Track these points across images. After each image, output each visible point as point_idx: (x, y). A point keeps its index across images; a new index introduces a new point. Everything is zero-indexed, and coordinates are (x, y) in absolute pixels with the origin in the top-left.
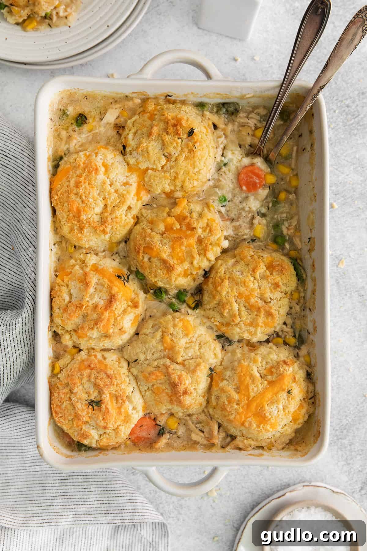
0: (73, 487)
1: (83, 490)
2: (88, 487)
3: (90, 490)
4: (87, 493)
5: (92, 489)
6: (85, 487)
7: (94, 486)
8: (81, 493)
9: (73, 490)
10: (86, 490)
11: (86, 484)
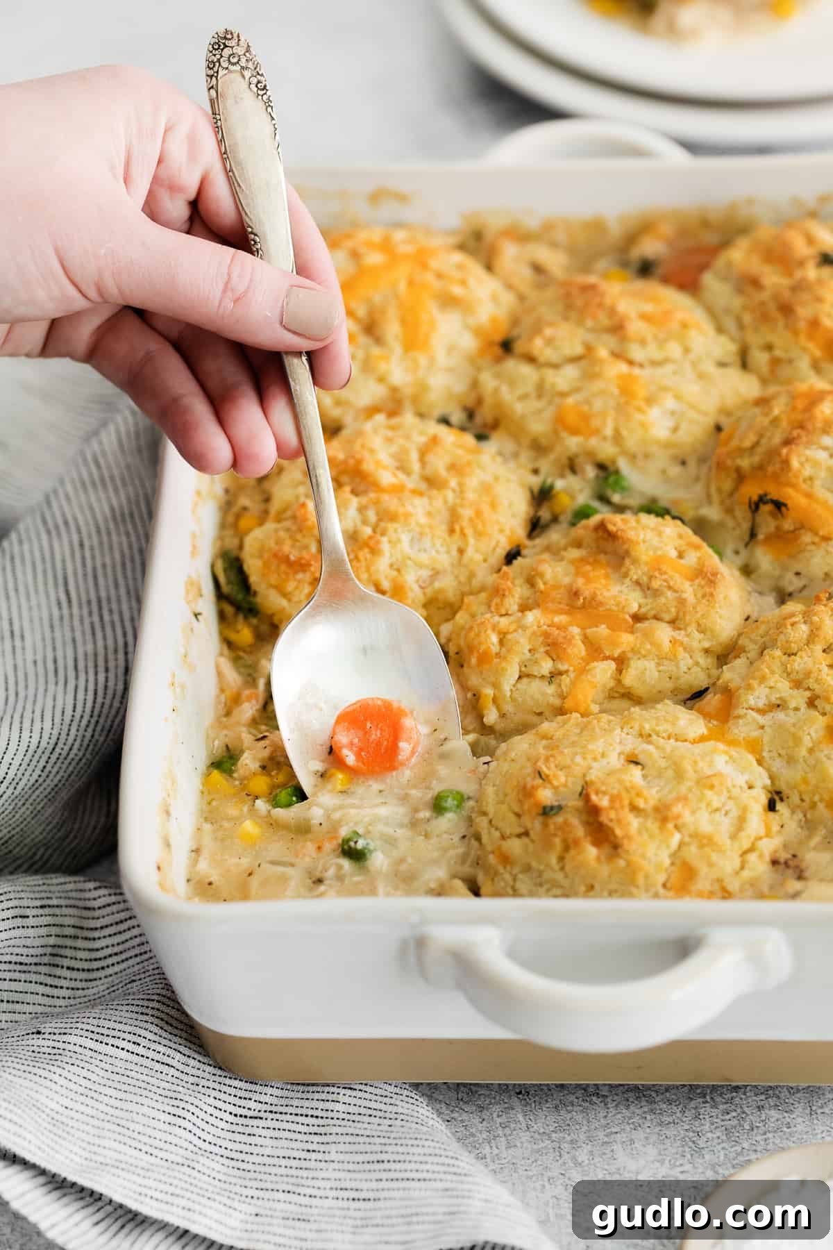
0: (268, 1142)
1: (304, 1155)
2: (322, 1148)
3: (327, 1157)
4: (312, 1164)
5: (333, 1156)
6: (311, 1147)
7: (341, 1147)
8: (295, 1163)
9: (267, 1151)
10: (313, 1156)
11: (317, 1139)
